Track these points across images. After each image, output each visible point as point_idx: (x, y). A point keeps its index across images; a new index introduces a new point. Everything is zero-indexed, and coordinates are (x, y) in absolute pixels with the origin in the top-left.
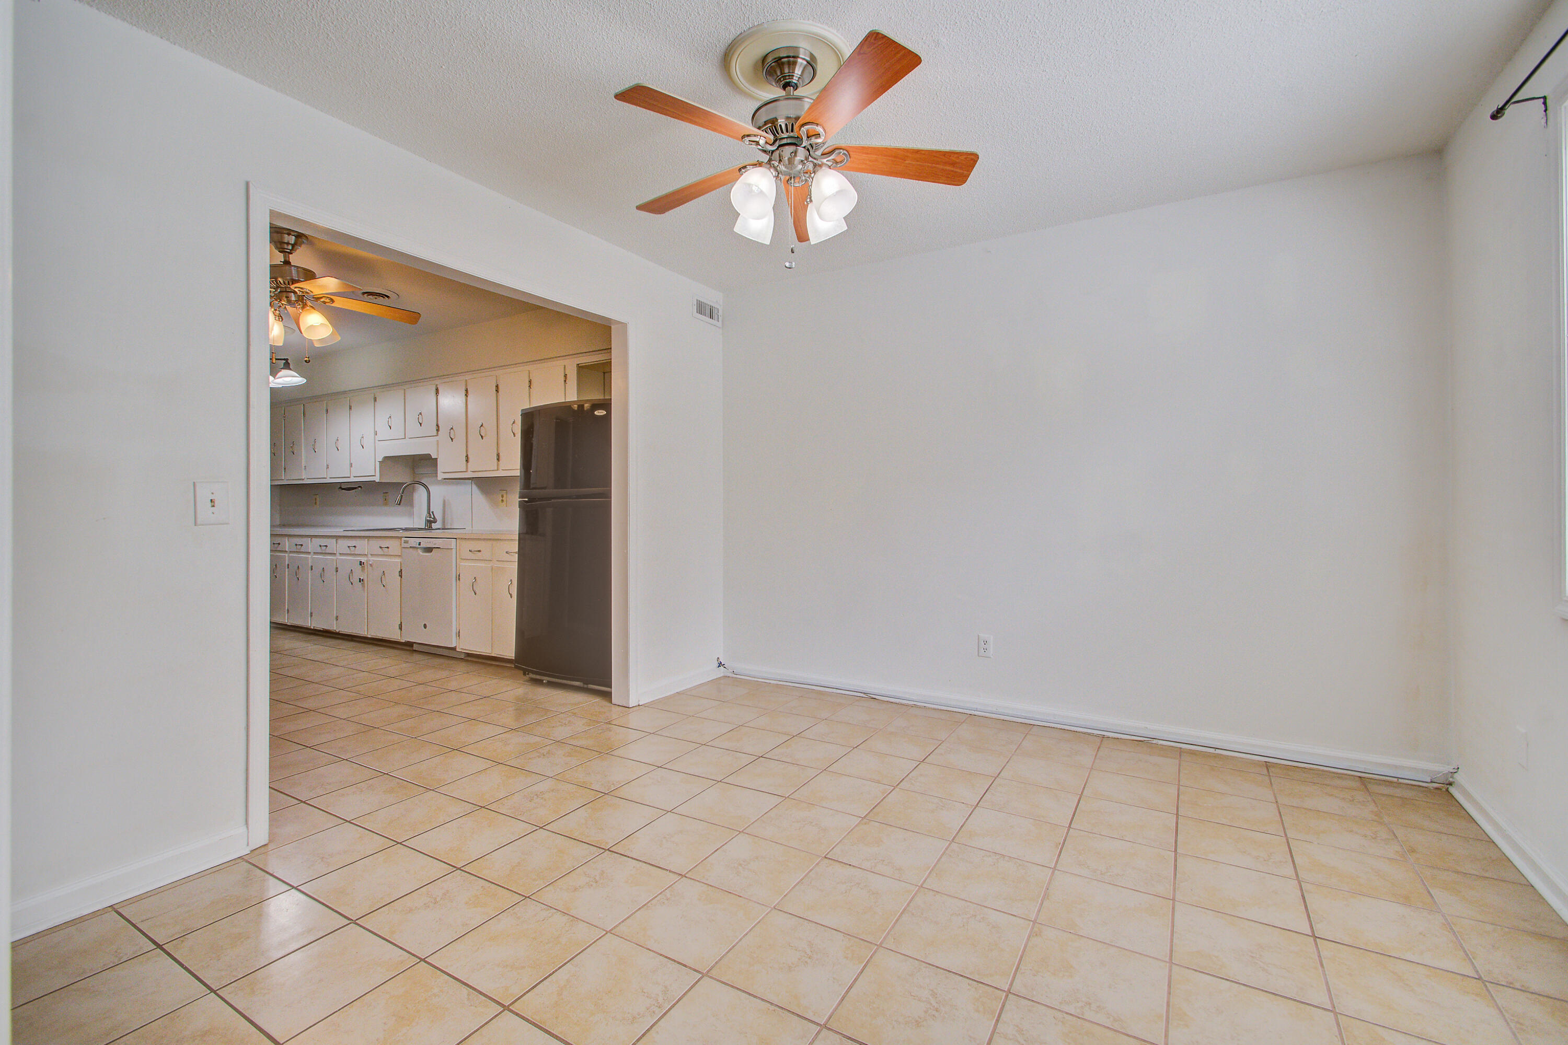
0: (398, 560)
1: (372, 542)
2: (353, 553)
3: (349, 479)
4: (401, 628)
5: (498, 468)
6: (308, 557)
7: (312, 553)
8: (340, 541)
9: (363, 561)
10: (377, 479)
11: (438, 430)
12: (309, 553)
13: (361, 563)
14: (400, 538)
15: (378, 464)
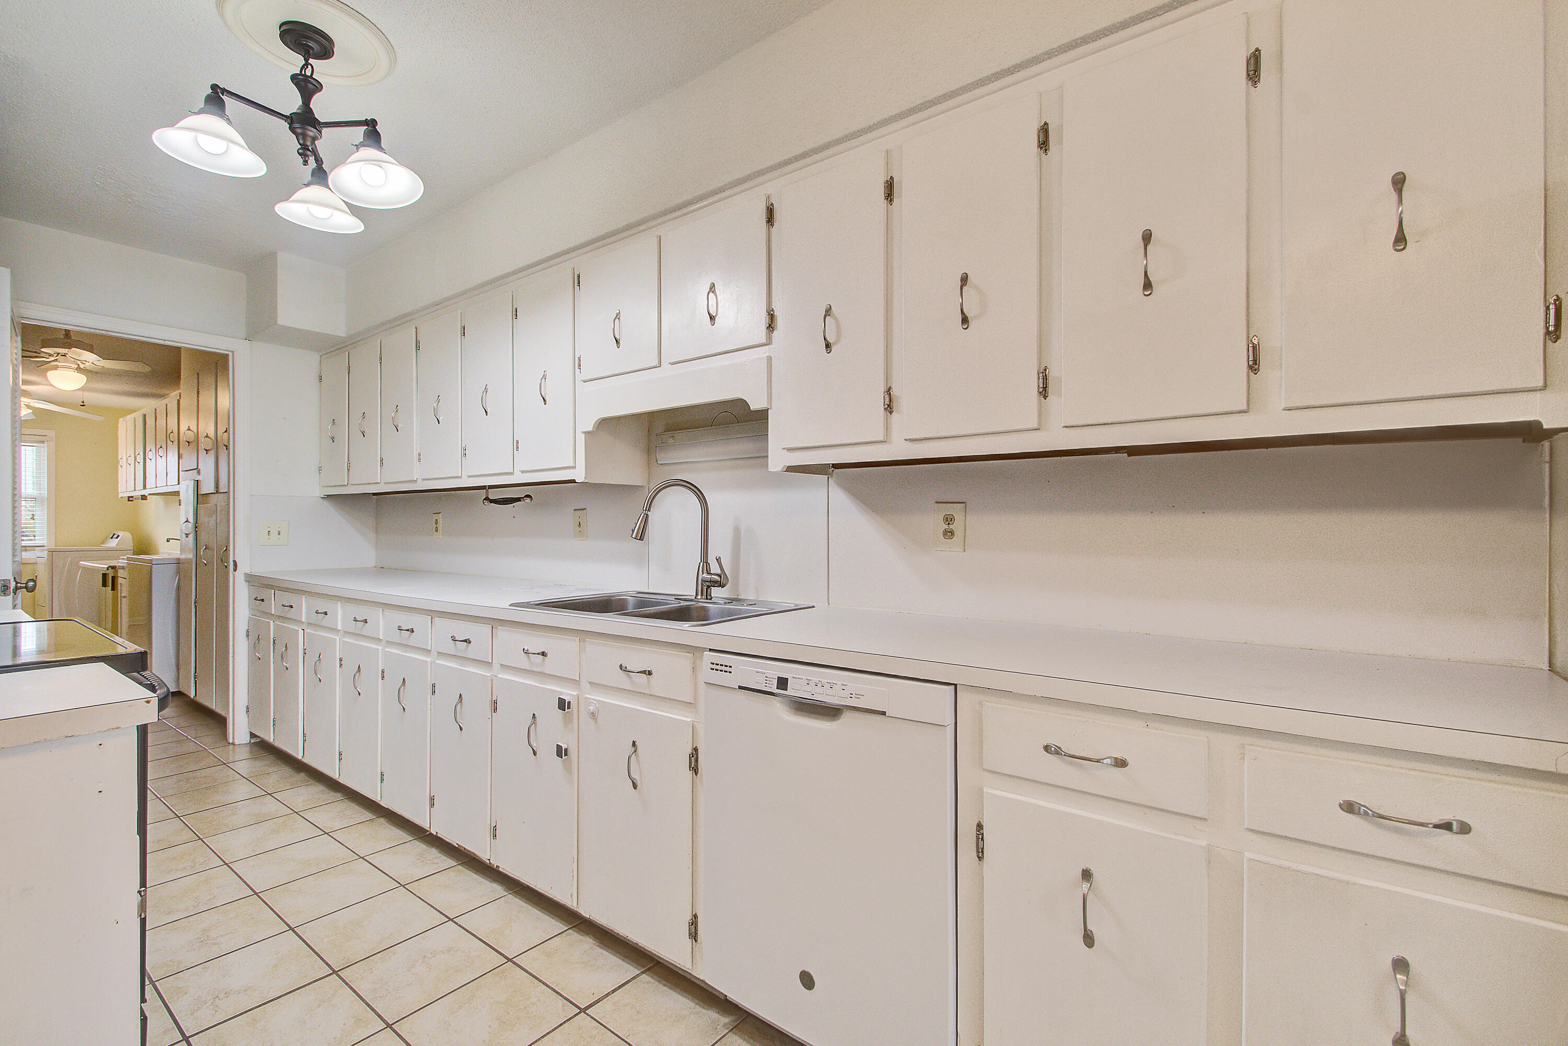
0: (685, 718)
1: (594, 648)
2: (539, 670)
3: (511, 477)
4: (694, 936)
5: (1040, 422)
6: (427, 661)
7: (434, 653)
8: (503, 634)
9: (567, 699)
10: (579, 475)
11: (771, 327)
12: (428, 651)
13: (563, 705)
14: (695, 651)
15: (581, 439)
